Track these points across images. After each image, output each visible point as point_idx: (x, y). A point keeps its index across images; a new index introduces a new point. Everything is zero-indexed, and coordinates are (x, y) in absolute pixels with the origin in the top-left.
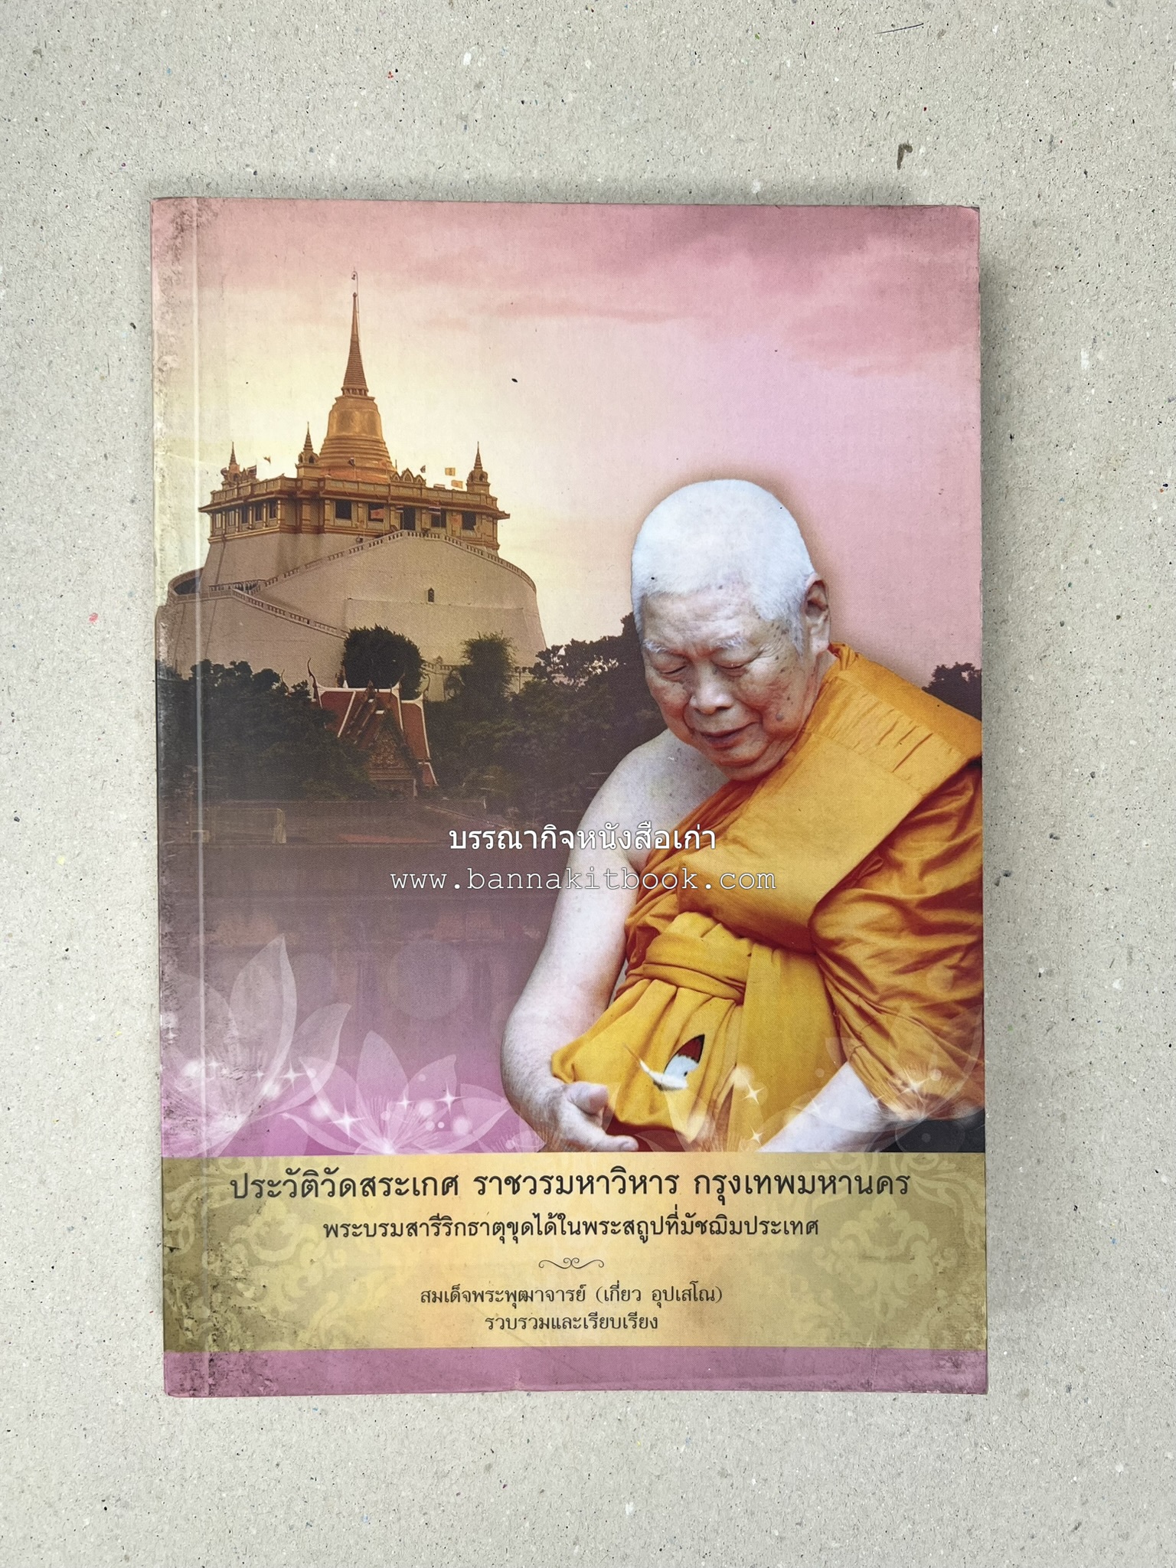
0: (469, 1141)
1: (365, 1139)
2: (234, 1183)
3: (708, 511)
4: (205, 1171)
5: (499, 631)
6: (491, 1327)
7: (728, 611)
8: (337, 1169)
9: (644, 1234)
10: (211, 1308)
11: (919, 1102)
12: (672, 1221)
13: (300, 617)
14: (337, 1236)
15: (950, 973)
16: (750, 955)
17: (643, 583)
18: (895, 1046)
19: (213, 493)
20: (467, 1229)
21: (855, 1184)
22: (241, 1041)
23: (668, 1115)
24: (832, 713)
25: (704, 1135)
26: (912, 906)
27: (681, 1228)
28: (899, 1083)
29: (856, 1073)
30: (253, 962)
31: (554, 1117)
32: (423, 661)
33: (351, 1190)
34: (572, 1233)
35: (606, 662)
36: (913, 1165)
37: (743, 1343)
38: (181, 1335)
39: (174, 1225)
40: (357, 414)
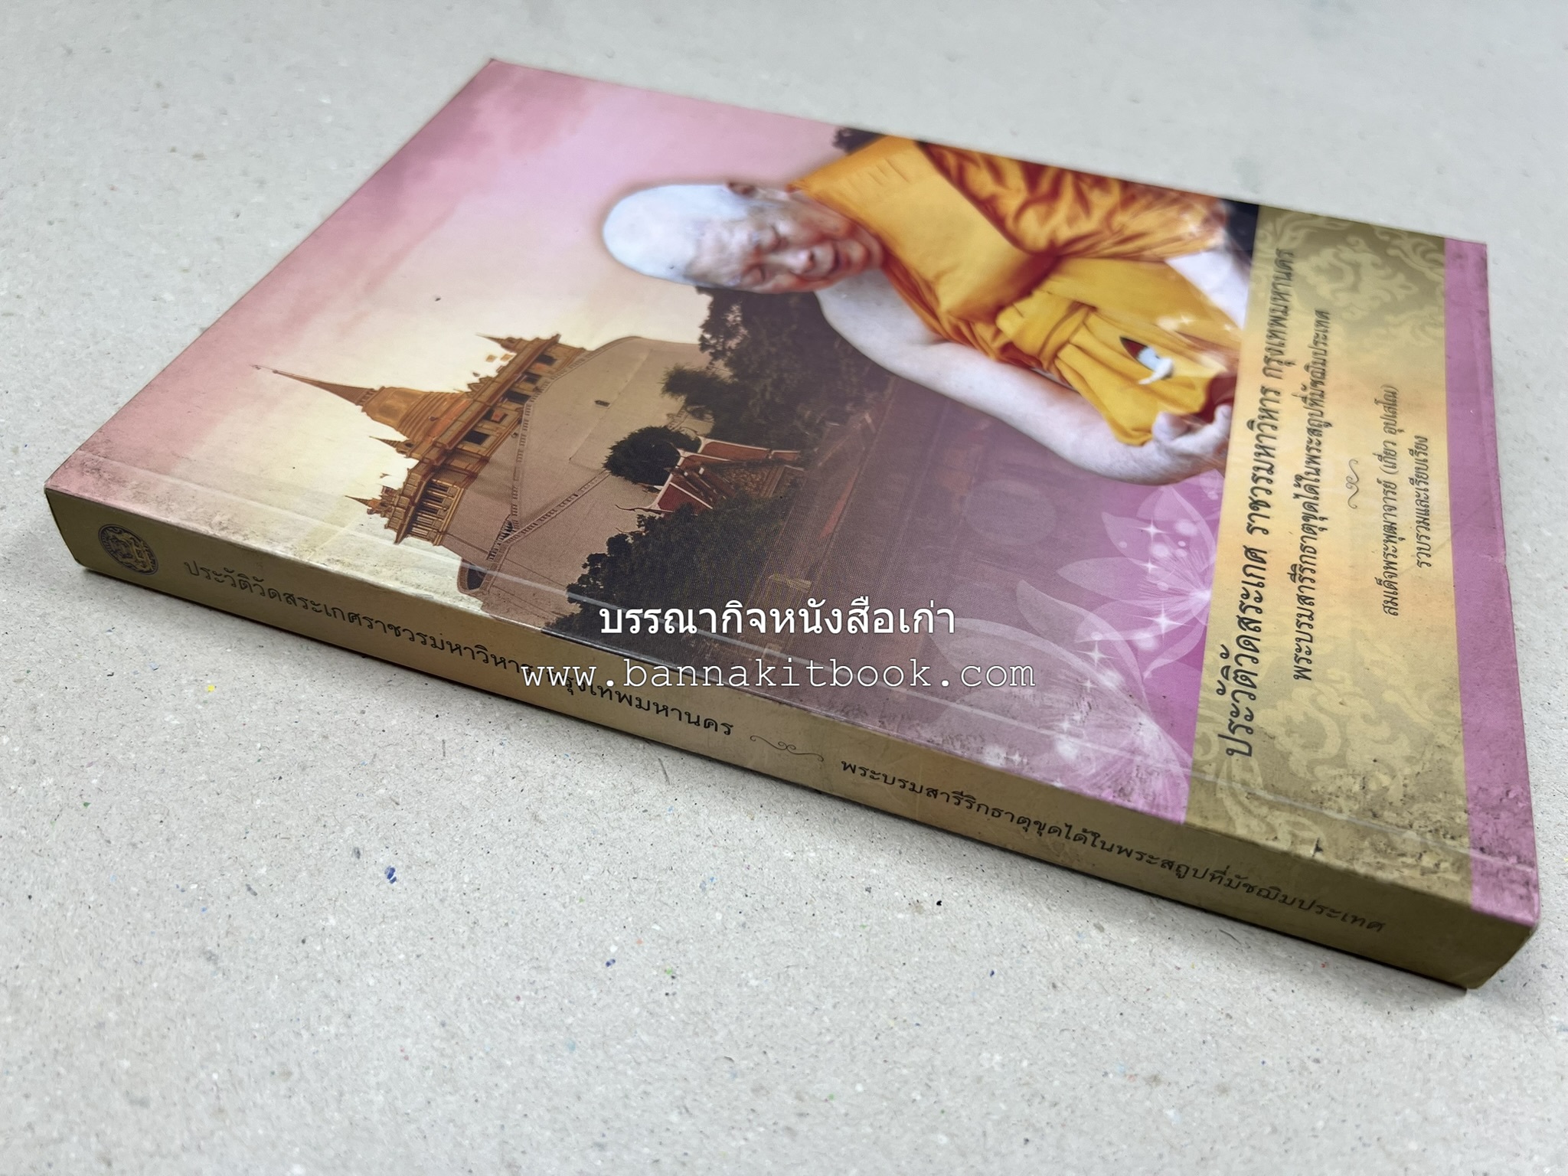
0: (1204, 526)
1: (1189, 611)
2: (1231, 752)
4: (1210, 778)
5: (665, 369)
6: (1428, 565)
7: (726, 234)
8: (1223, 646)
9: (1323, 423)
10: (1405, 828)
12: (1309, 402)
13: (567, 500)
14: (1309, 671)
17: (673, 274)
19: (388, 527)
20: (1308, 554)
21: (1282, 281)
25: (1221, 358)
26: (1031, 197)
27: (1317, 397)
28: (1189, 236)
29: (1176, 257)
30: (944, 649)
31: (1188, 456)
32: (665, 426)
33: (1252, 641)
34: (1319, 475)
35: (732, 312)
36: (1267, 245)
39: (1283, 837)
40: (388, 402)
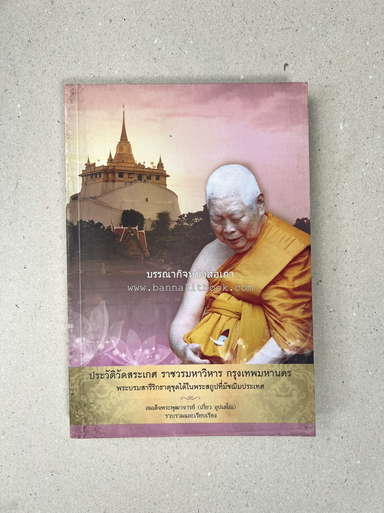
0: (160, 361)
1: (129, 361)
2: (90, 375)
3: (228, 174)
4: (82, 371)
5: (167, 210)
6: (167, 417)
7: (235, 203)
8: (121, 370)
9: (212, 389)
10: (84, 412)
11: (293, 349)
12: (220, 385)
13: (109, 207)
14: (121, 390)
15: (302, 310)
16: (242, 305)
17: (209, 195)
18: (286, 332)
19: (83, 171)
20: (159, 388)
21: (275, 373)
22: (92, 332)
23: (219, 353)
24: (266, 233)
25: (229, 359)
26: (290, 290)
27: (223, 387)
28: (287, 343)
29: (275, 340)
30: (96, 309)
31: (185, 354)
32: (145, 219)
33: (125, 376)
34: (191, 389)
35: (199, 219)
36: (292, 368)
37: (242, 422)
38: (75, 420)
39: (73, 387)
40: (125, 147)
